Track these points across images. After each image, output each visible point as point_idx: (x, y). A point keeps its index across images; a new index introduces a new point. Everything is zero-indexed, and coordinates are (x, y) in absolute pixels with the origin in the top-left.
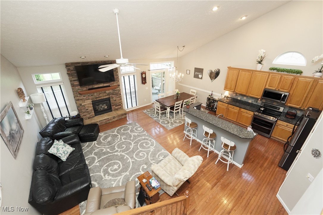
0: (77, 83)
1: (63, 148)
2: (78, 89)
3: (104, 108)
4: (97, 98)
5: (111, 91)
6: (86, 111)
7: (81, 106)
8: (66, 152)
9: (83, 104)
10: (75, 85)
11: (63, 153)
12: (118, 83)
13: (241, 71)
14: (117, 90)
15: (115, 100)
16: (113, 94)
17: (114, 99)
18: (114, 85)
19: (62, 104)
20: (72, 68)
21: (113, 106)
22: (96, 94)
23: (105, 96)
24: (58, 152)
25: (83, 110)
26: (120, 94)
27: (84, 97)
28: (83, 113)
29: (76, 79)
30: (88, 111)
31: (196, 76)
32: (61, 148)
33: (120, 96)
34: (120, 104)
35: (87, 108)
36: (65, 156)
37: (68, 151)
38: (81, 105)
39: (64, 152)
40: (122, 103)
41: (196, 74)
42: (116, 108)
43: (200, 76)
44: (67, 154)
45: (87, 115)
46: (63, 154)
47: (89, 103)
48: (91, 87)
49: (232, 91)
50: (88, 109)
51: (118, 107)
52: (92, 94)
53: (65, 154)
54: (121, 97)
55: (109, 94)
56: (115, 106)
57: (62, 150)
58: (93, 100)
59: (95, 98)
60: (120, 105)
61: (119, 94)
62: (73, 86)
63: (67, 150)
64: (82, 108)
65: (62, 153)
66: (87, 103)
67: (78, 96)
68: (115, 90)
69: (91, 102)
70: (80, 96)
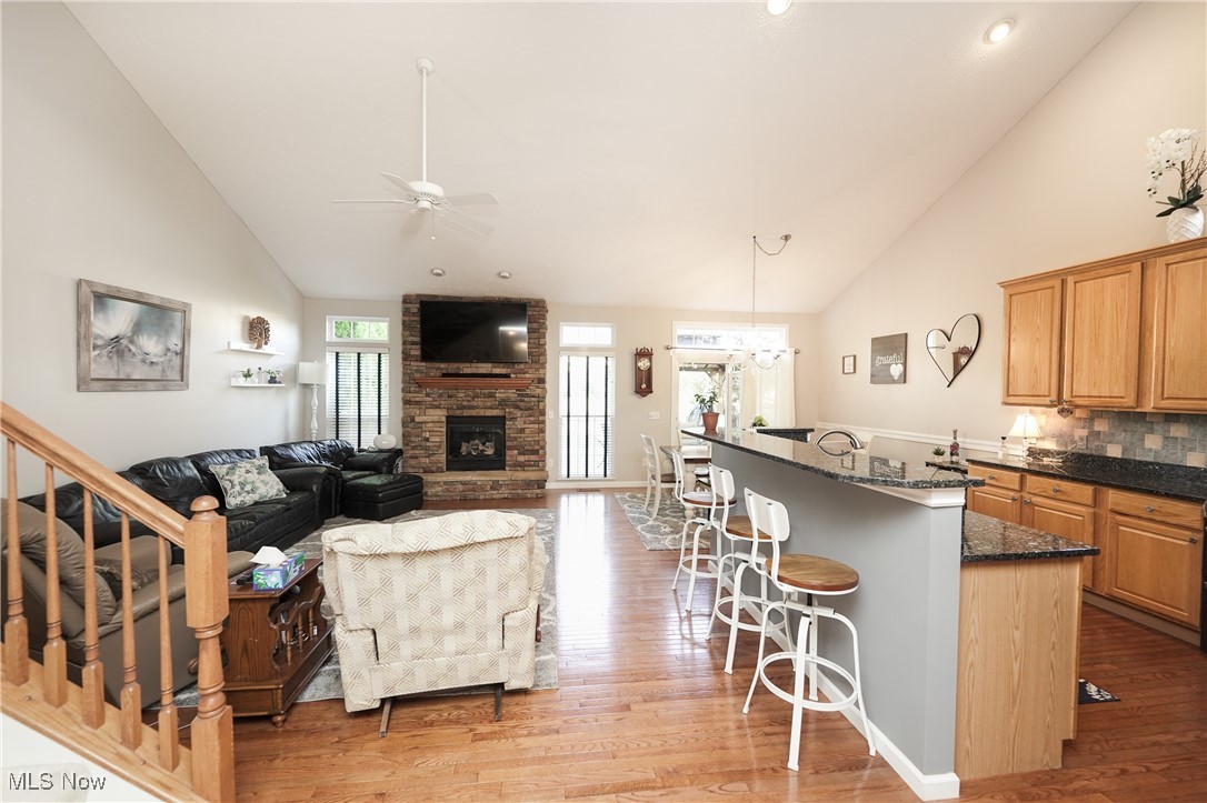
0: (416, 351)
1: (248, 472)
2: (417, 371)
3: (483, 451)
4: (463, 408)
5: (512, 394)
6: (423, 444)
7: (411, 425)
8: (248, 488)
9: (417, 419)
10: (413, 356)
11: (241, 483)
12: (541, 371)
13: (1070, 280)
14: (534, 397)
15: (522, 431)
16: (517, 407)
17: (519, 424)
18: (527, 376)
19: (369, 411)
20: (415, 308)
21: (512, 448)
22: (461, 395)
23: (491, 408)
24: (227, 474)
25: (413, 439)
26: (543, 413)
27: (427, 395)
28: (414, 448)
29: (417, 339)
30: (428, 444)
31: (880, 377)
32: (243, 470)
33: (541, 418)
34: (537, 447)
35: (427, 435)
36: (240, 494)
37: (257, 488)
38: (413, 420)
39: (242, 485)
40: (543, 448)
41: (878, 364)
42: (521, 458)
43: (896, 370)
44: (248, 493)
45: (423, 460)
46: (238, 488)
47: (436, 419)
48: (452, 367)
49: (1047, 401)
50: (427, 440)
51: (527, 458)
52: (451, 392)
53: (242, 489)
54: (543, 422)
55: (503, 403)
56: (516, 452)
57: (240, 476)
58: (451, 413)
59: (458, 409)
60: (535, 452)
61: (536, 411)
62: (406, 357)
63: (258, 484)
64: (413, 431)
65: (236, 482)
66: (430, 419)
67: (413, 388)
68: (527, 395)
69: (444, 419)
70: (417, 392)
